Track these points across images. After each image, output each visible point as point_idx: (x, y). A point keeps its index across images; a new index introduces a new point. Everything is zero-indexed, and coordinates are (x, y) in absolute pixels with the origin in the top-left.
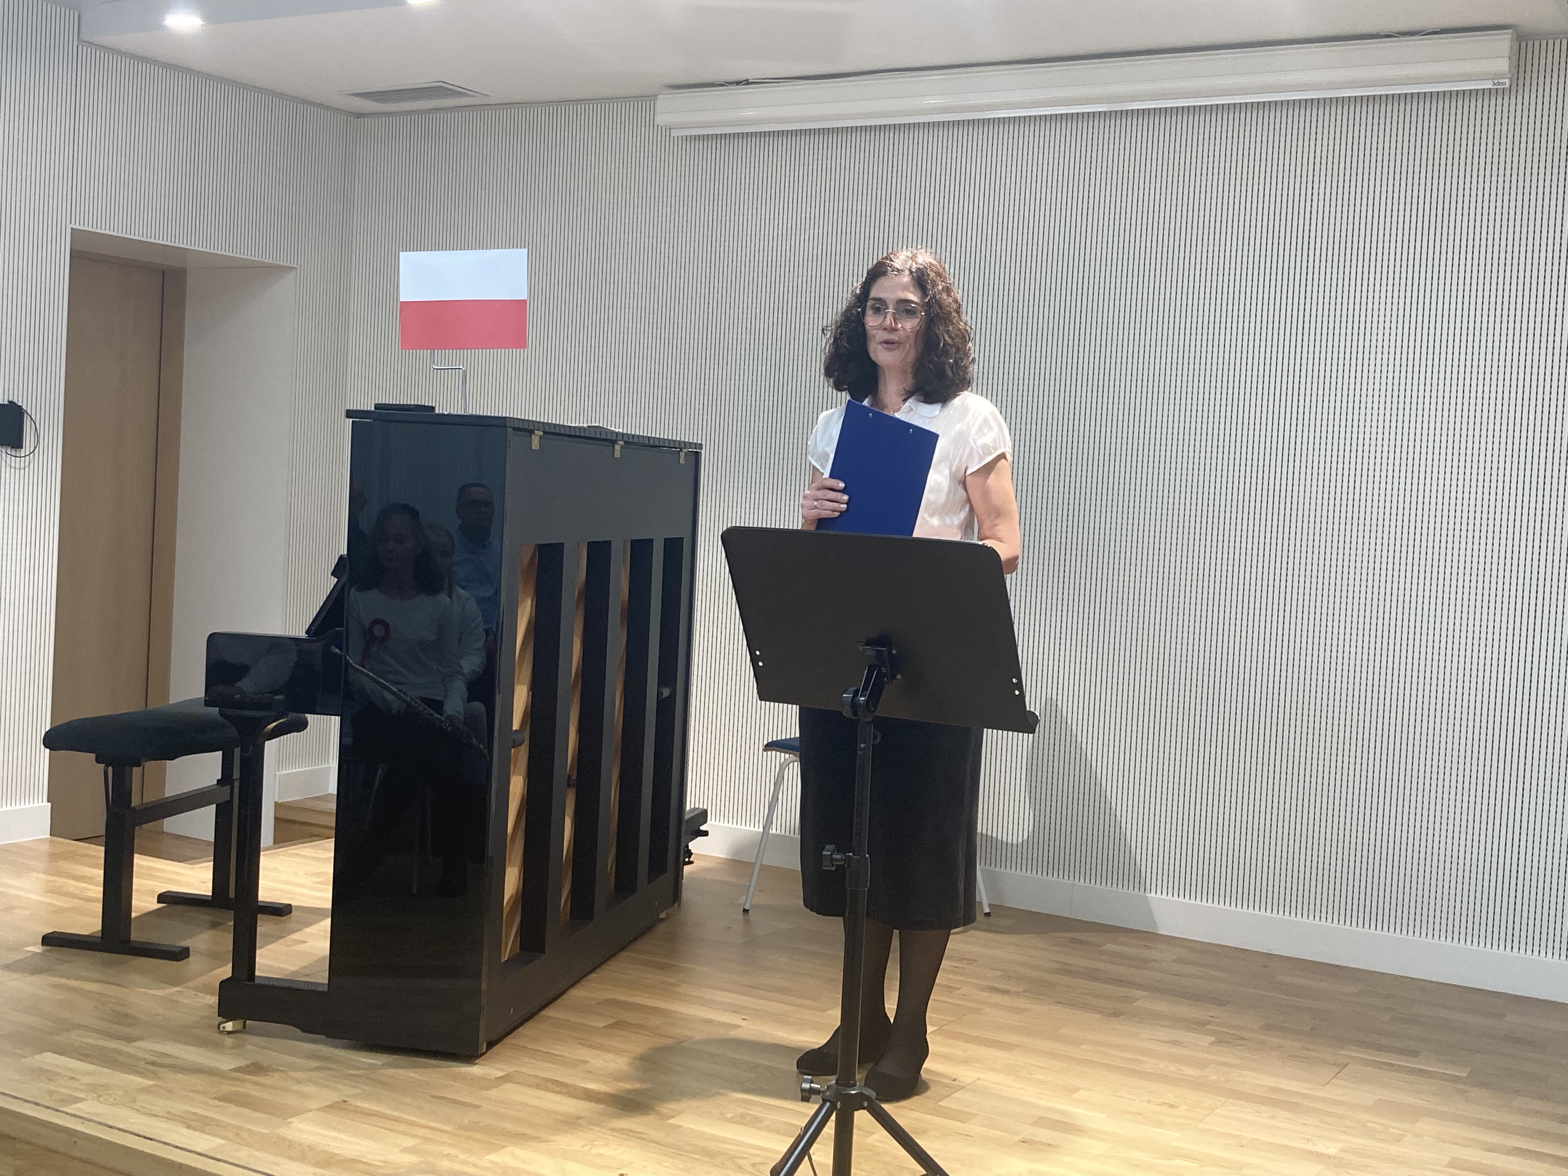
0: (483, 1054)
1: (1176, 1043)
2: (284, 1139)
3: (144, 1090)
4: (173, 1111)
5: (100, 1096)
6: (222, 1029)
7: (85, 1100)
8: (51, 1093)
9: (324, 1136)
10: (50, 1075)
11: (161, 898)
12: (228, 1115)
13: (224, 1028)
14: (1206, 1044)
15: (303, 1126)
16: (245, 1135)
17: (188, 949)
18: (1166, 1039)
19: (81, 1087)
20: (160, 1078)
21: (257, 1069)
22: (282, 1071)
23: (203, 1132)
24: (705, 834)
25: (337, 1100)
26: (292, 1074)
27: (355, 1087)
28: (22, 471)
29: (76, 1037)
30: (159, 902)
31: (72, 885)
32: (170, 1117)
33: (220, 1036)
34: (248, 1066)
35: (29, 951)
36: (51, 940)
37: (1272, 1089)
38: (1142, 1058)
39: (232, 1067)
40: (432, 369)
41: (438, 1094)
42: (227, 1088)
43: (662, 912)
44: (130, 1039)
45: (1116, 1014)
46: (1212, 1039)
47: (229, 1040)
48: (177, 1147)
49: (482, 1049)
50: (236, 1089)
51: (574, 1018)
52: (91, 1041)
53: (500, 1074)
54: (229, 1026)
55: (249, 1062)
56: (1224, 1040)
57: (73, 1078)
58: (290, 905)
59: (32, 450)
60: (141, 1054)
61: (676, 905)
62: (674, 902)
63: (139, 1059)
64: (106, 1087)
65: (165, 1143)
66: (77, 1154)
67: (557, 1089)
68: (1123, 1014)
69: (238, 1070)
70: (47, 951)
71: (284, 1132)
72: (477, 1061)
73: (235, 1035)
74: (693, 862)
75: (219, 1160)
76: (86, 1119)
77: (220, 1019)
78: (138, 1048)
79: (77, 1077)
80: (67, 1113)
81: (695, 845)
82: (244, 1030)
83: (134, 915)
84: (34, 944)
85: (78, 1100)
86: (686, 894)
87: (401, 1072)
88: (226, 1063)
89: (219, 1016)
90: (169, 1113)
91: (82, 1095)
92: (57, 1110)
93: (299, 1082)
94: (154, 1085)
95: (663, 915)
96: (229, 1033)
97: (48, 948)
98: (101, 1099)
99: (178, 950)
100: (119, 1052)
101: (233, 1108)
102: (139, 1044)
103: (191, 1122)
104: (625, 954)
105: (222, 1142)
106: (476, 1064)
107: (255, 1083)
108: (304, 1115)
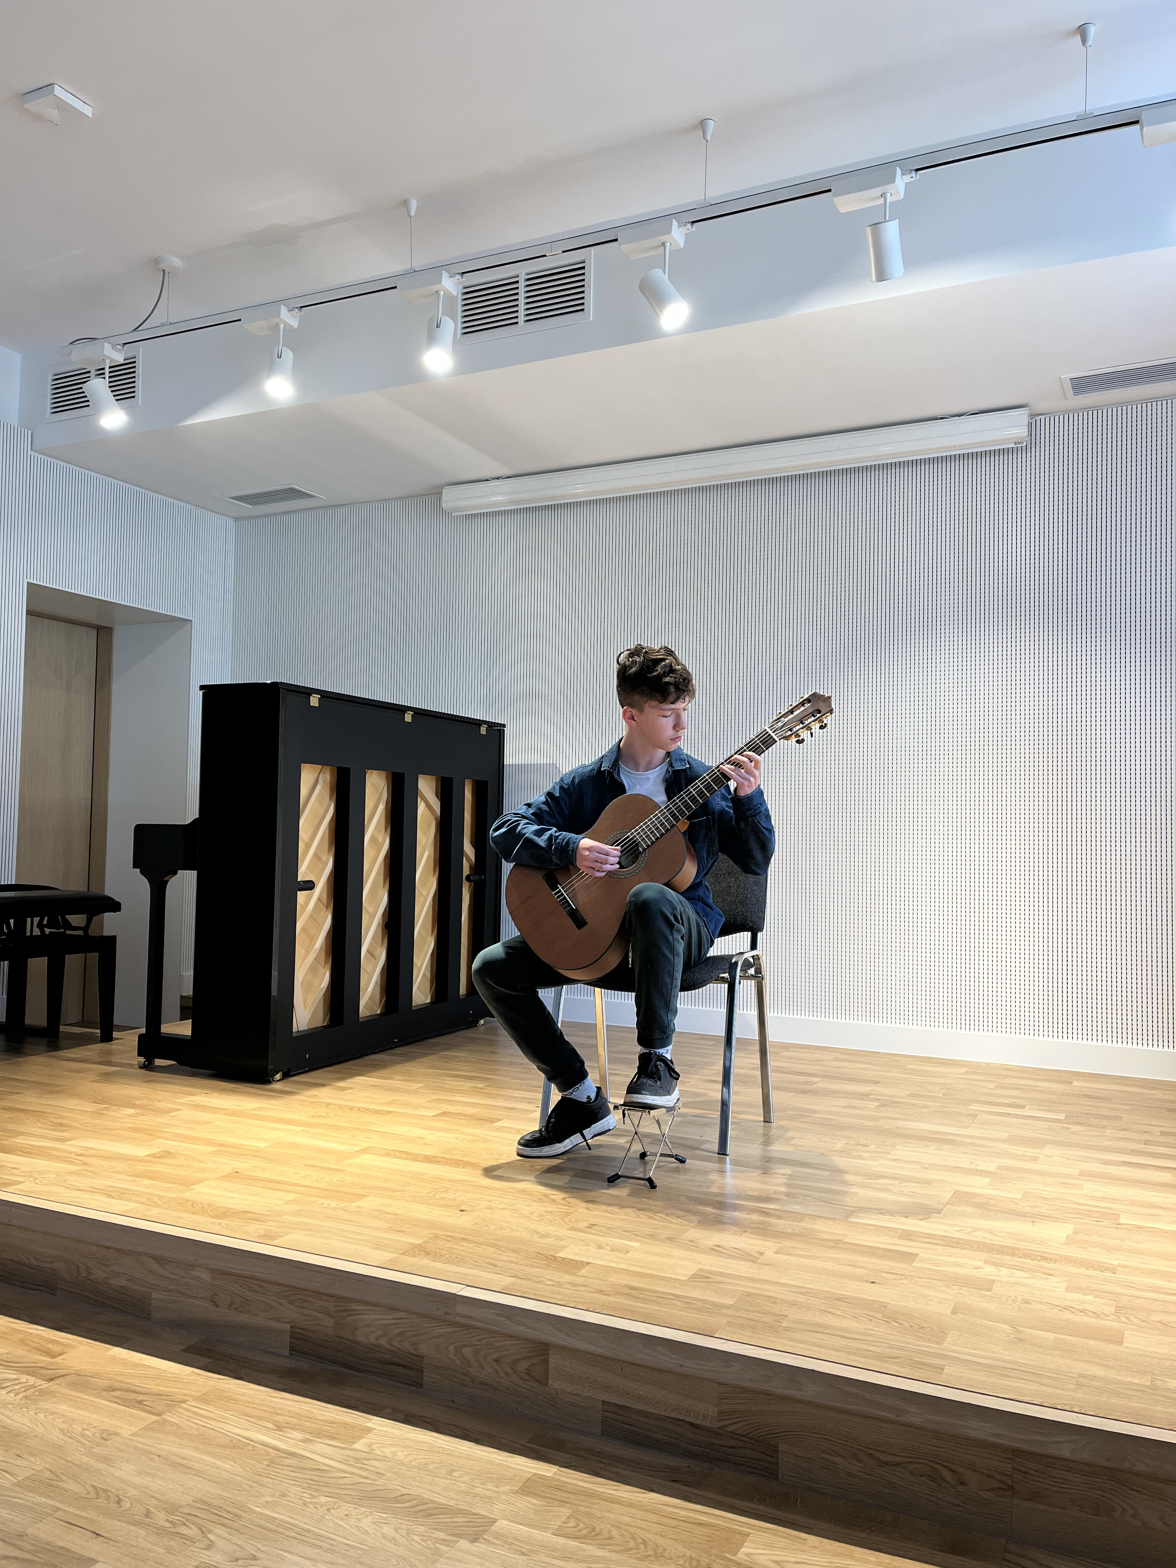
3: (74, 1173)
4: (96, 1186)
9: (220, 1195)
12: (141, 1186)
15: (204, 1190)
19: (22, 1174)
44: (65, 1140)
52: (33, 1143)
63: (69, 1153)
64: (42, 1172)
76: (27, 1196)
79: (17, 1167)
90: (94, 1188)
100: (54, 1149)
102: (71, 1143)
103: (111, 1193)
105: (137, 1205)
107: (165, 1164)
108: (205, 1183)
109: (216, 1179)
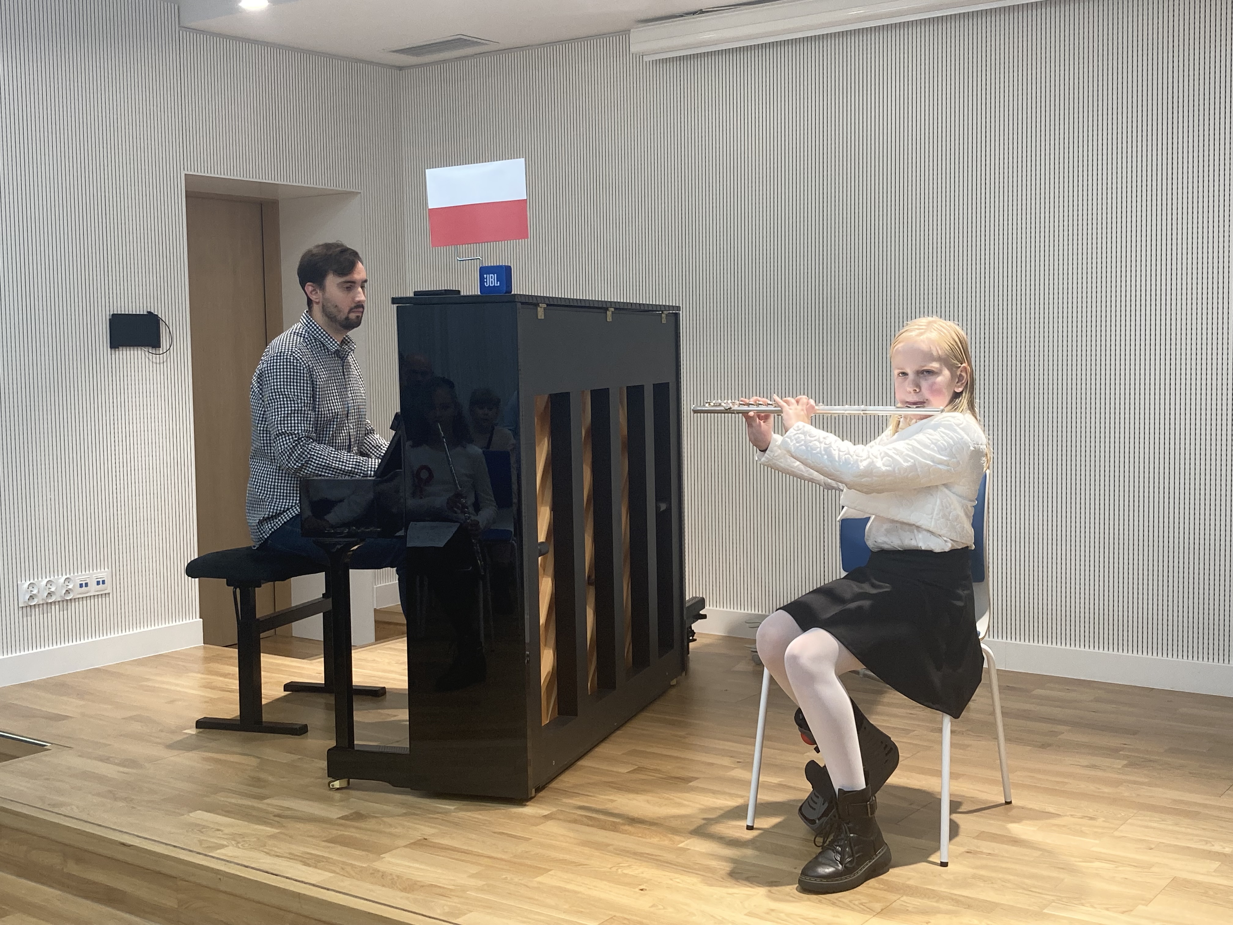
0: (532, 798)
1: (1093, 767)
2: (379, 871)
3: (273, 837)
4: (293, 852)
5: (238, 843)
6: (331, 787)
7: (227, 846)
8: (201, 842)
9: (410, 867)
10: (201, 828)
11: (287, 687)
12: (336, 854)
13: (333, 785)
14: (1120, 767)
15: (393, 860)
16: (348, 869)
17: (306, 726)
18: (1086, 764)
19: (226, 837)
20: (284, 826)
21: (358, 816)
22: (376, 817)
23: (316, 867)
24: (704, 617)
25: (420, 838)
26: (385, 819)
27: (434, 827)
28: (162, 365)
29: (222, 798)
30: (285, 691)
31: (219, 681)
32: (292, 857)
33: (329, 792)
34: (351, 814)
35: (186, 733)
36: (204, 724)
37: (1175, 801)
38: (1066, 780)
39: (339, 816)
40: (456, 260)
41: (497, 830)
42: (335, 832)
43: (672, 680)
44: (261, 798)
45: (1044, 746)
46: (1125, 762)
47: (337, 795)
48: (296, 880)
49: (531, 793)
50: (342, 833)
51: (604, 766)
52: (233, 801)
53: (546, 813)
54: (337, 784)
55: (353, 811)
56: (1133, 764)
57: (218, 830)
58: (384, 688)
59: (168, 347)
60: (270, 809)
61: (684, 674)
62: (682, 672)
63: (268, 812)
64: (242, 835)
65: (287, 878)
66: (222, 888)
67: (590, 823)
68: (1050, 745)
69: (342, 818)
70: (199, 732)
71: (378, 865)
72: (527, 804)
73: (341, 791)
74: (695, 640)
75: (328, 889)
76: (228, 861)
77: (330, 779)
78: (268, 804)
79: (222, 828)
80: (213, 857)
81: (697, 626)
82: (348, 787)
83: (264, 702)
84: (190, 728)
85: (223, 846)
86: (693, 664)
87: (469, 814)
88: (334, 813)
89: (328, 776)
90: (290, 854)
91: (225, 843)
92: (206, 855)
93: (391, 826)
94: (281, 833)
95: (674, 682)
96: (338, 789)
97: (201, 730)
98: (240, 845)
99: (298, 727)
100: (253, 808)
101: (339, 848)
102: (268, 801)
103: (307, 861)
104: (645, 714)
105: (332, 875)
106: (528, 806)
107: (357, 828)
108: (394, 851)
109: (405, 846)
